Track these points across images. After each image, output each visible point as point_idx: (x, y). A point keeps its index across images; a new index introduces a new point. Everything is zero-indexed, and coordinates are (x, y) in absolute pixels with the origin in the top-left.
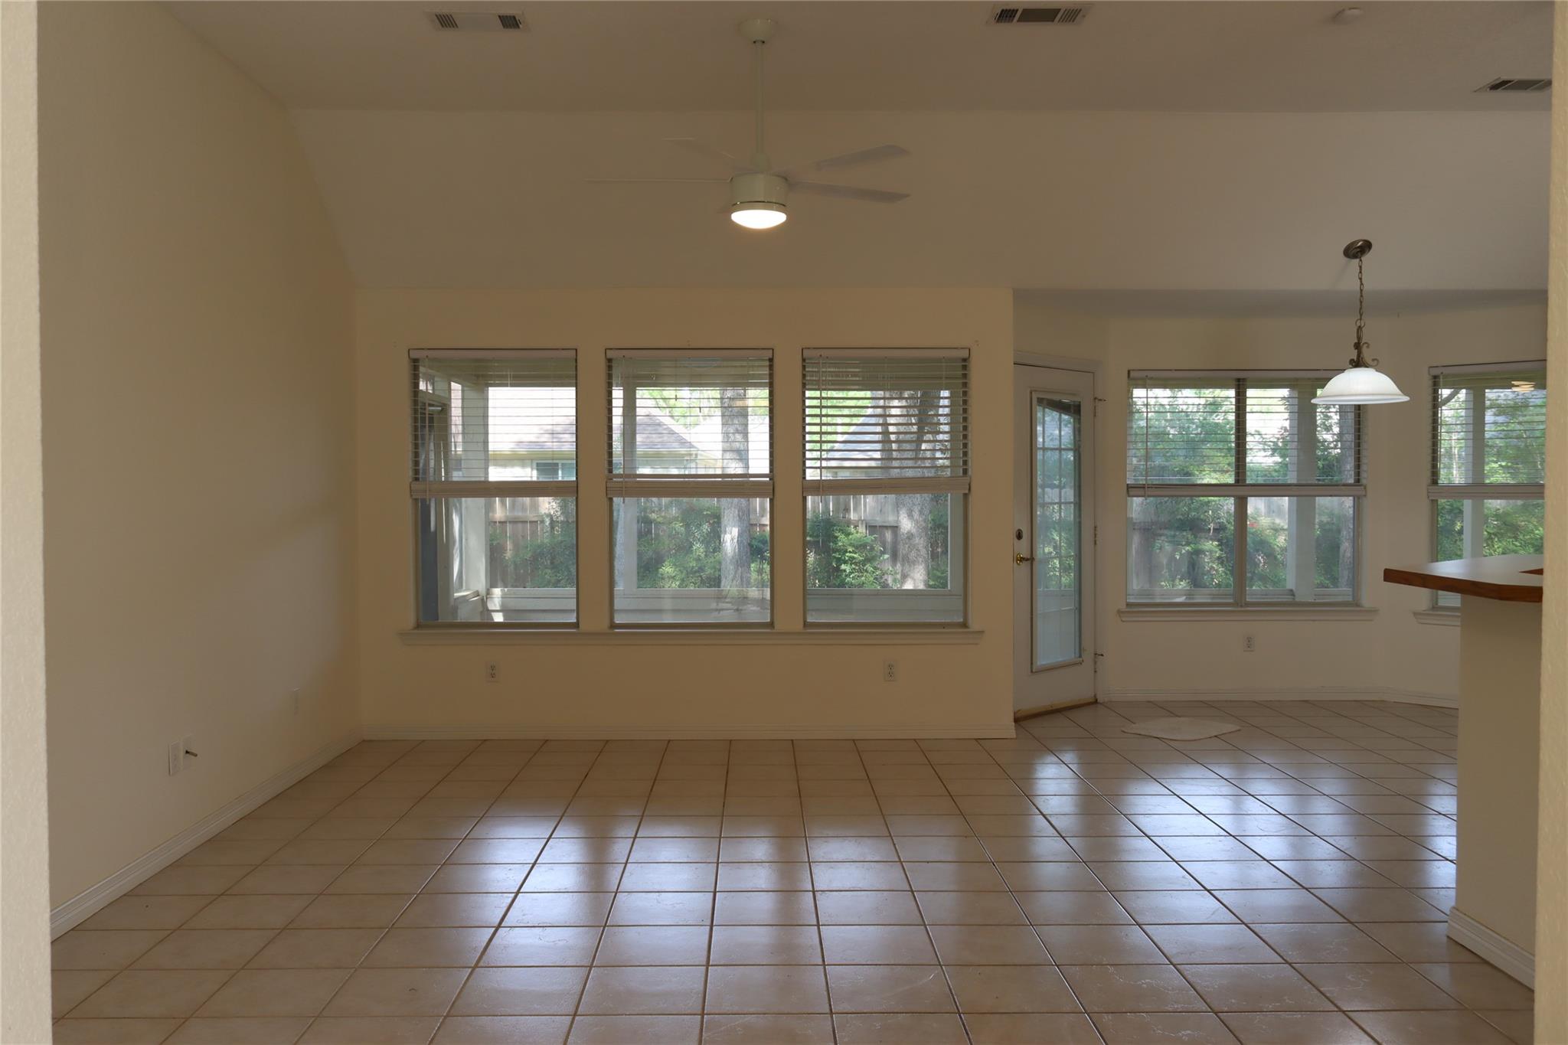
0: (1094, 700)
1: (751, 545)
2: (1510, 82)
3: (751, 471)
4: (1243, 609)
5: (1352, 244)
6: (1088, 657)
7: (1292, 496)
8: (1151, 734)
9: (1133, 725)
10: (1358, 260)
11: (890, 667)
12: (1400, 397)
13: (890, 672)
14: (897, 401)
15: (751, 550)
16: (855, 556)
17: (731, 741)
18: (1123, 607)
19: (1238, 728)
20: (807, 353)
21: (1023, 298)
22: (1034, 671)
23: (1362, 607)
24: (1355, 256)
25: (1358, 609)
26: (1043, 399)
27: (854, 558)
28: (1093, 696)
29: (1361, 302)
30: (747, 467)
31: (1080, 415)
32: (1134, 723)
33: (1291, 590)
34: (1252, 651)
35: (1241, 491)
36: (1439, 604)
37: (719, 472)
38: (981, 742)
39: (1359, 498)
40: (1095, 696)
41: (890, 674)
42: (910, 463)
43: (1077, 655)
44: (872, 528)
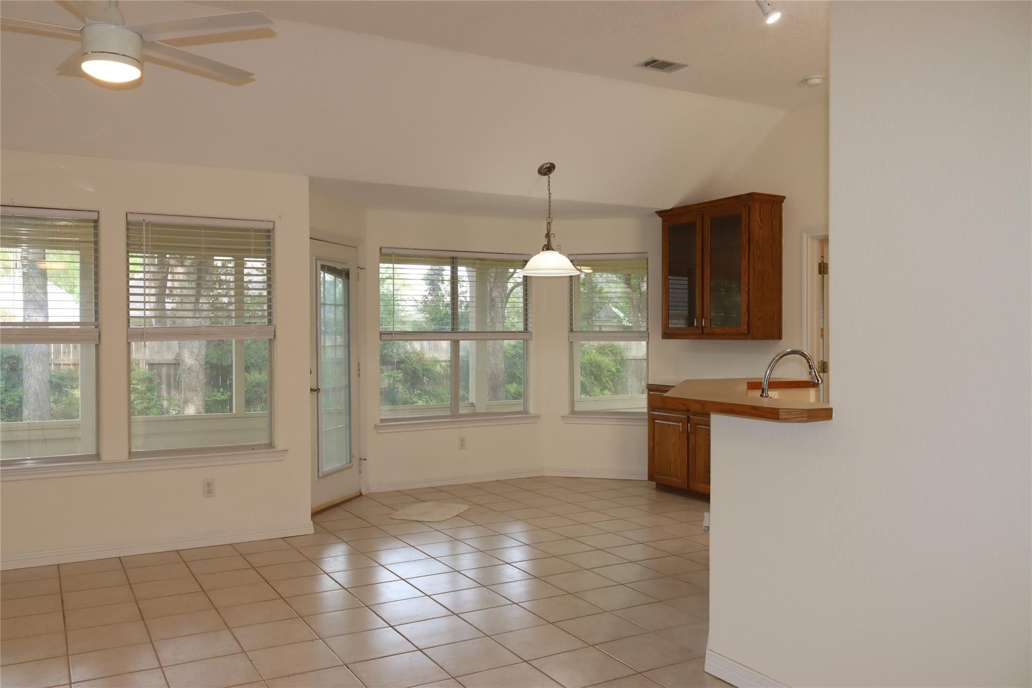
0: (359, 494)
1: (51, 382)
2: (657, 61)
3: (51, 320)
4: (457, 420)
5: (544, 165)
6: (355, 462)
7: (472, 340)
8: (413, 519)
9: (397, 512)
10: (547, 176)
11: (209, 485)
12: (573, 271)
13: (209, 489)
14: (180, 268)
15: (51, 385)
16: (138, 387)
17: (58, 565)
18: (378, 422)
19: (469, 507)
20: (130, 217)
21: (317, 186)
22: (320, 477)
23: (530, 414)
24: (545, 174)
25: (528, 415)
26: (324, 265)
27: (137, 389)
28: (358, 490)
29: (550, 206)
30: (47, 317)
31: (349, 279)
32: (397, 511)
33: (473, 403)
34: (465, 449)
35: (455, 336)
36: (575, 410)
37: (20, 320)
38: (285, 539)
39: (527, 341)
40: (360, 490)
41: (209, 492)
42: (190, 314)
43: (349, 461)
44: (151, 365)
